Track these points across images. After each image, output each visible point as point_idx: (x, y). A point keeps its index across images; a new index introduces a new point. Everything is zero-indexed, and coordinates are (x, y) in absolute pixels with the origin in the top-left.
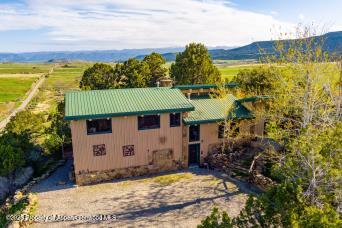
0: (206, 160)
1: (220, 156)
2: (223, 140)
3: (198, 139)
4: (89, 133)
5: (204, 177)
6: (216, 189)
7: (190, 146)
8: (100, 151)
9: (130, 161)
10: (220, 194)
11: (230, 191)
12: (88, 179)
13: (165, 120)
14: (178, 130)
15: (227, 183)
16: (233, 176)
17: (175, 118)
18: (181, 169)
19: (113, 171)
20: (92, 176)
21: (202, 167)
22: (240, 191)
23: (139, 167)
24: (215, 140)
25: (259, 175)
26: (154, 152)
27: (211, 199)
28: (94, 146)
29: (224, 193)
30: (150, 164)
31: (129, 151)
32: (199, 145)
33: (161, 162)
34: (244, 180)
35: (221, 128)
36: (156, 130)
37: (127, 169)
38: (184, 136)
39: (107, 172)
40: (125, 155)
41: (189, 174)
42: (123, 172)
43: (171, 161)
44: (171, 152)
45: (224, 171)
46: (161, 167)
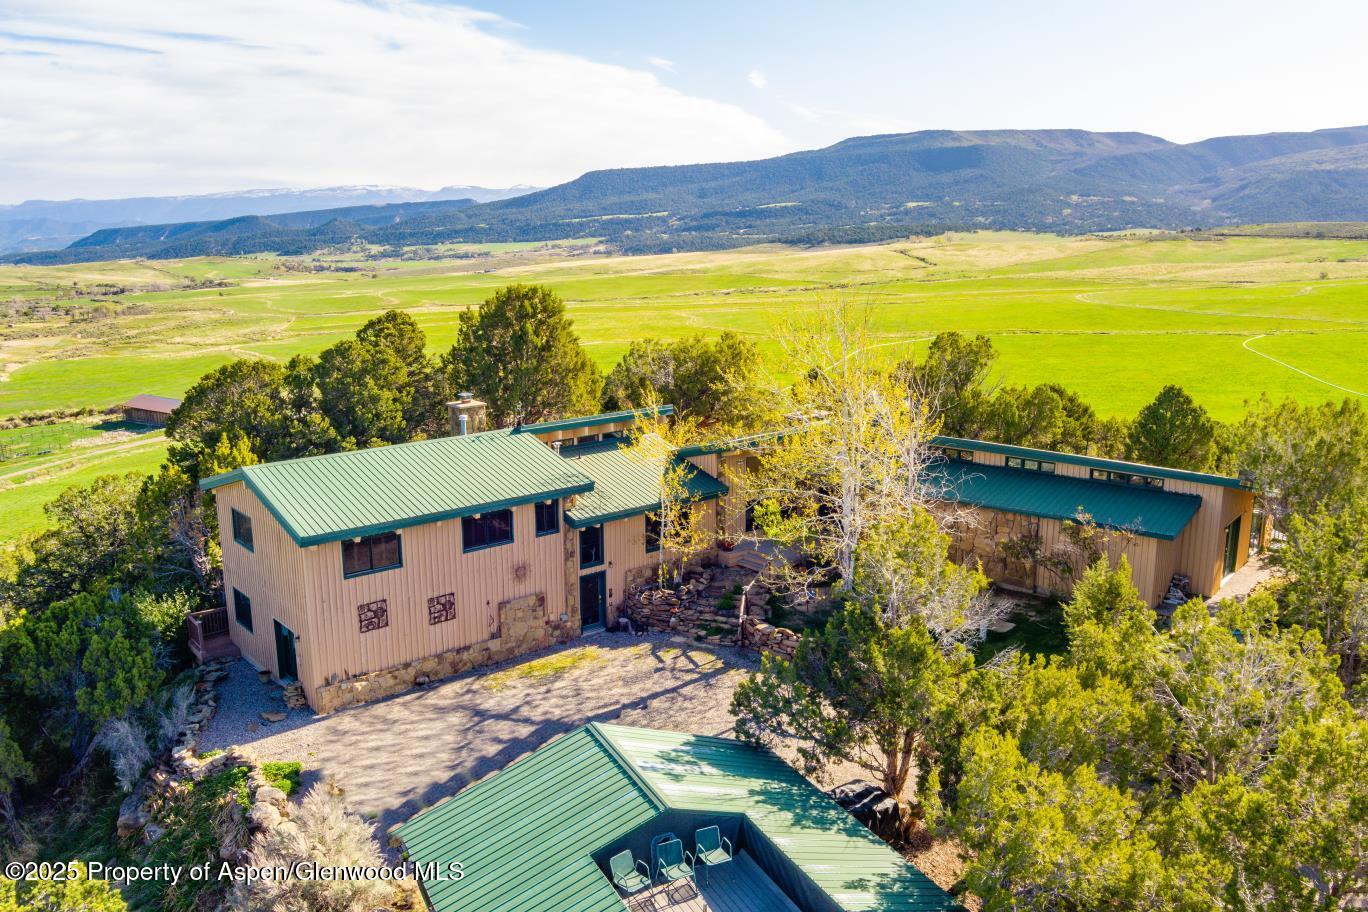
0: (621, 610)
1: (658, 595)
2: (660, 556)
3: (600, 559)
4: (349, 573)
5: (631, 651)
6: (673, 670)
7: (584, 580)
8: (374, 617)
9: (447, 636)
10: (688, 677)
11: (707, 669)
12: (348, 697)
13: (524, 521)
14: (554, 541)
15: (692, 654)
16: (699, 639)
17: (548, 514)
18: (567, 641)
19: (407, 665)
20: (359, 686)
21: (615, 628)
22: (728, 667)
23: (467, 648)
24: (639, 558)
25: (762, 626)
26: (502, 605)
27: (674, 690)
28: (361, 607)
29: (696, 676)
30: (493, 636)
31: (443, 609)
32: (602, 574)
33: (517, 630)
34: (727, 642)
35: (654, 527)
36: (505, 547)
37: (440, 657)
38: (569, 555)
39: (392, 671)
40: (435, 620)
41: (592, 650)
42: (430, 665)
43: (541, 622)
44: (542, 600)
45: (675, 631)
46: (520, 642)
